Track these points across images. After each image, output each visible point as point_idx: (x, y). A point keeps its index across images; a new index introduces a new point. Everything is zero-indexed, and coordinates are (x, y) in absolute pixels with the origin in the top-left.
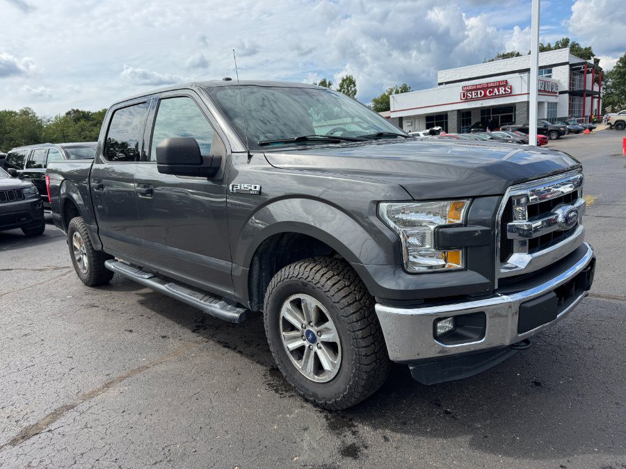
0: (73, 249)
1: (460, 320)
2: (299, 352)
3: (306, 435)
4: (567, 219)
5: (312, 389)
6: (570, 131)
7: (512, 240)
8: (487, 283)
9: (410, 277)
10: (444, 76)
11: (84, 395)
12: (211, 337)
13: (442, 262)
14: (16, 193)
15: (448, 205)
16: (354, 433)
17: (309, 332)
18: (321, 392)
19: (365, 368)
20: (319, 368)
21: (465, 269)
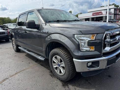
0: (13, 44)
1: (93, 63)
2: (56, 68)
3: (57, 87)
4: (119, 39)
5: (59, 77)
6: (114, 22)
7: (106, 44)
8: (100, 54)
9: (81, 52)
10: (89, 11)
11: (11, 76)
12: (39, 63)
13: (89, 49)
14: (3, 33)
15: (91, 35)
16: (68, 87)
17: (58, 64)
18: (61, 77)
19: (71, 73)
20: (60, 72)
21: (95, 51)
